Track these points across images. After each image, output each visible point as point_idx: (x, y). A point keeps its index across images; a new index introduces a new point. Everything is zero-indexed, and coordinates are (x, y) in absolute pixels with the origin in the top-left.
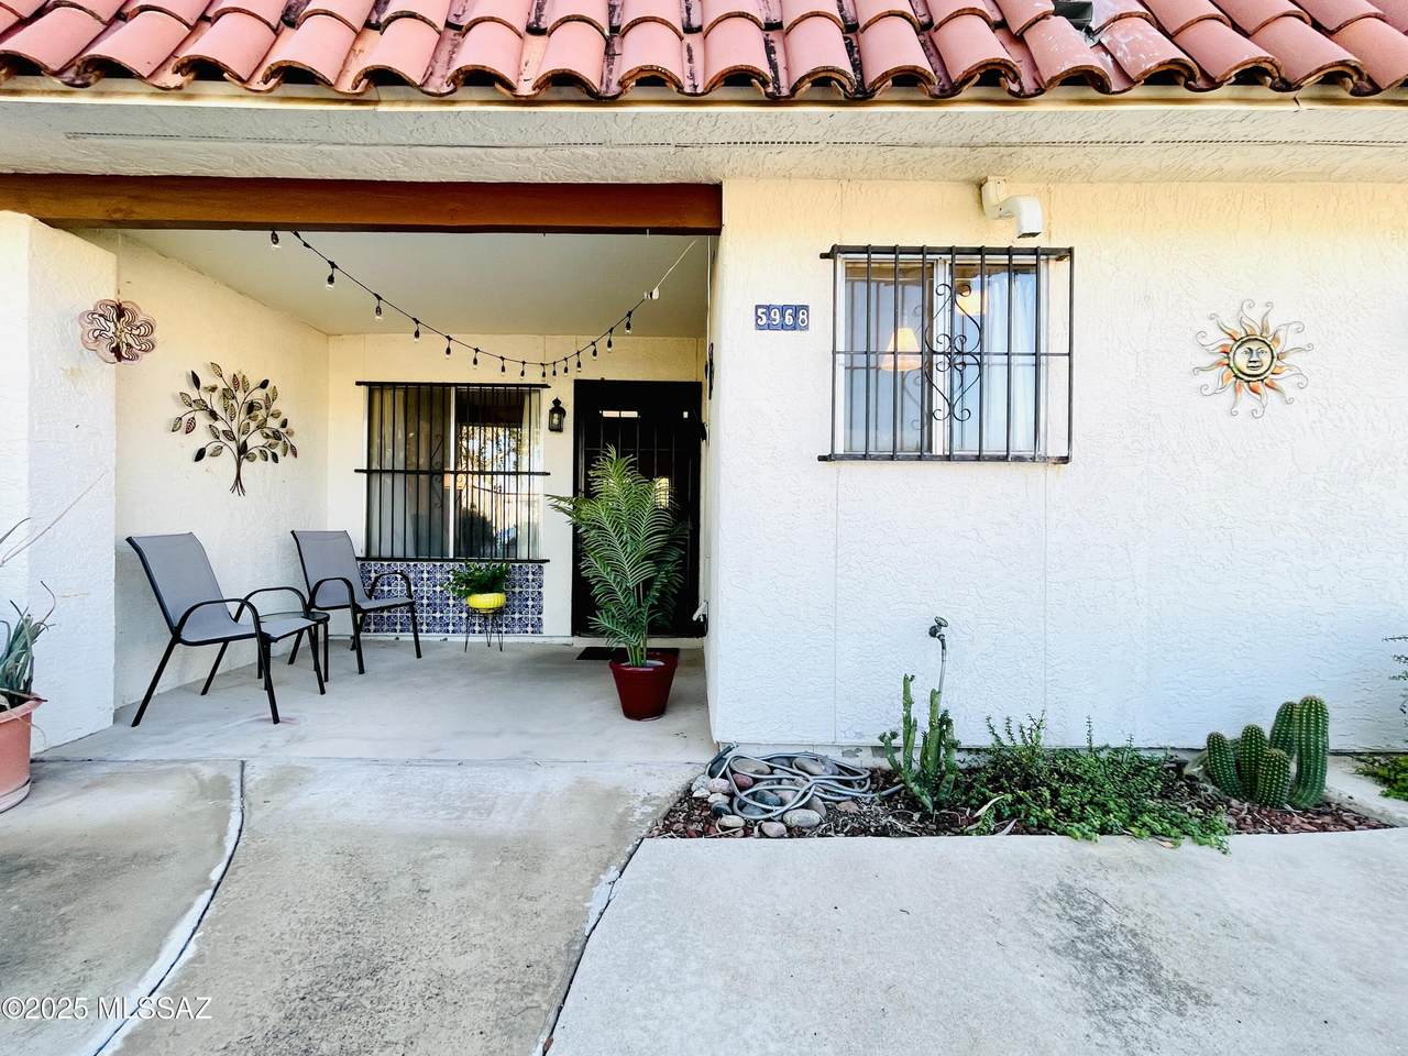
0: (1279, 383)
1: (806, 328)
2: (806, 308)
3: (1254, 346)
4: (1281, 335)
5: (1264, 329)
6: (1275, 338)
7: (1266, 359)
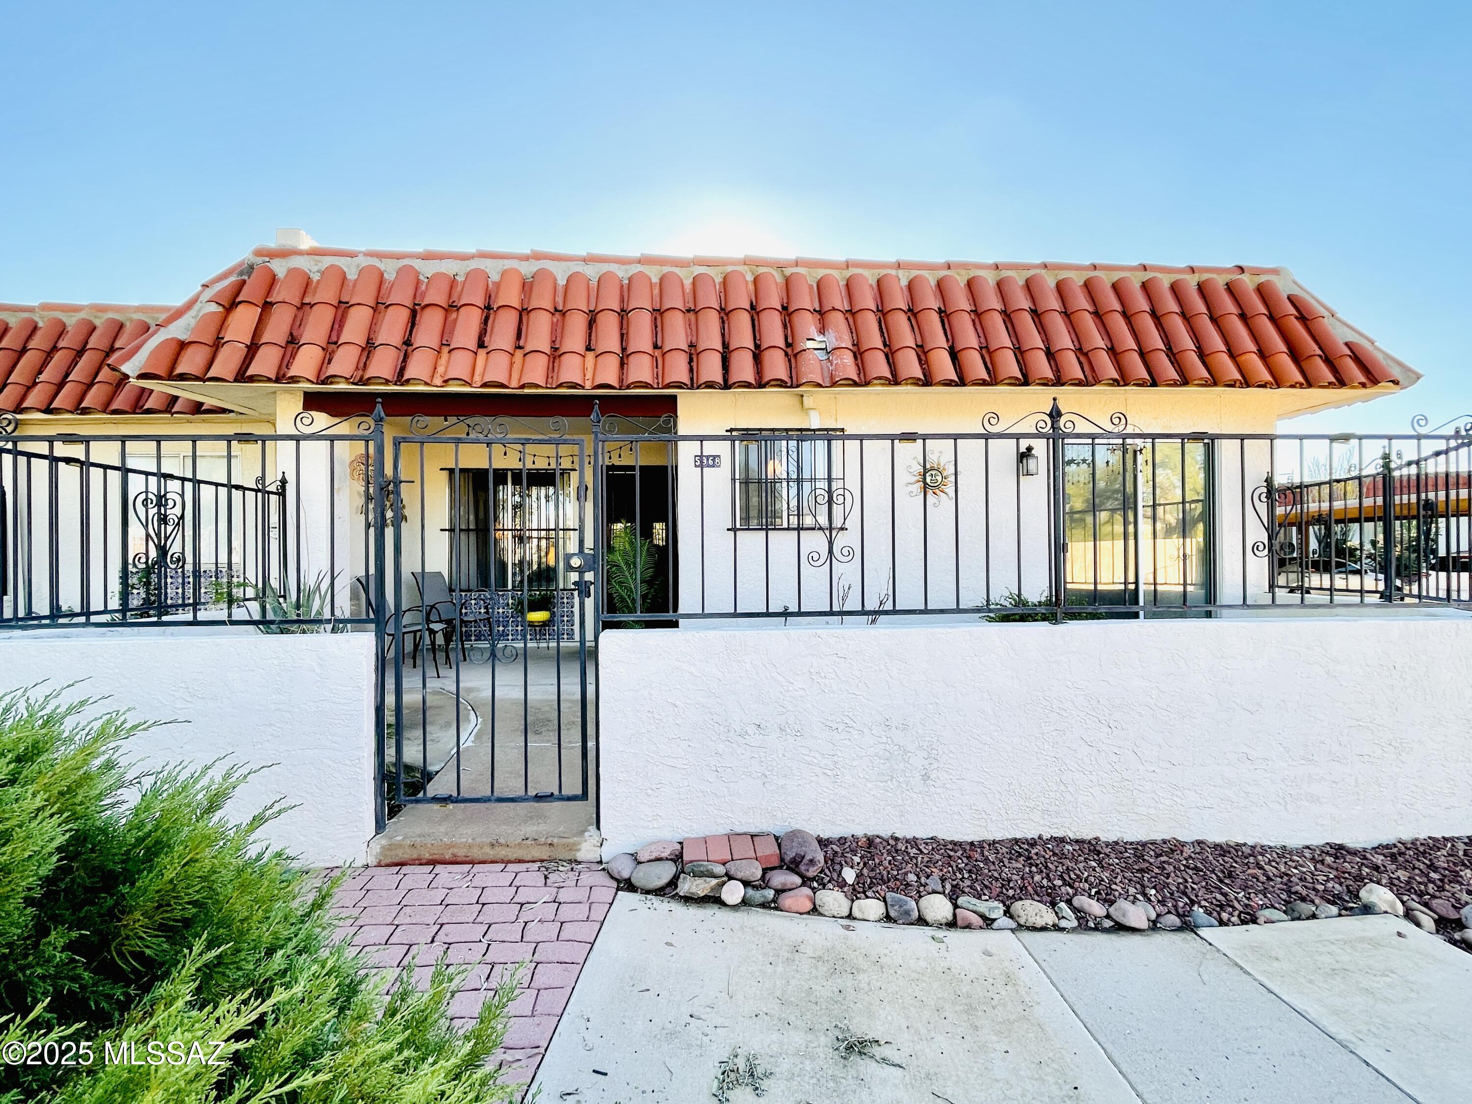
0: (946, 490)
1: (719, 466)
2: (719, 456)
3: (933, 472)
4: (946, 466)
5: (939, 464)
6: (944, 469)
7: (939, 478)
